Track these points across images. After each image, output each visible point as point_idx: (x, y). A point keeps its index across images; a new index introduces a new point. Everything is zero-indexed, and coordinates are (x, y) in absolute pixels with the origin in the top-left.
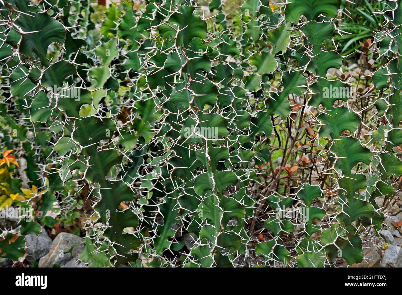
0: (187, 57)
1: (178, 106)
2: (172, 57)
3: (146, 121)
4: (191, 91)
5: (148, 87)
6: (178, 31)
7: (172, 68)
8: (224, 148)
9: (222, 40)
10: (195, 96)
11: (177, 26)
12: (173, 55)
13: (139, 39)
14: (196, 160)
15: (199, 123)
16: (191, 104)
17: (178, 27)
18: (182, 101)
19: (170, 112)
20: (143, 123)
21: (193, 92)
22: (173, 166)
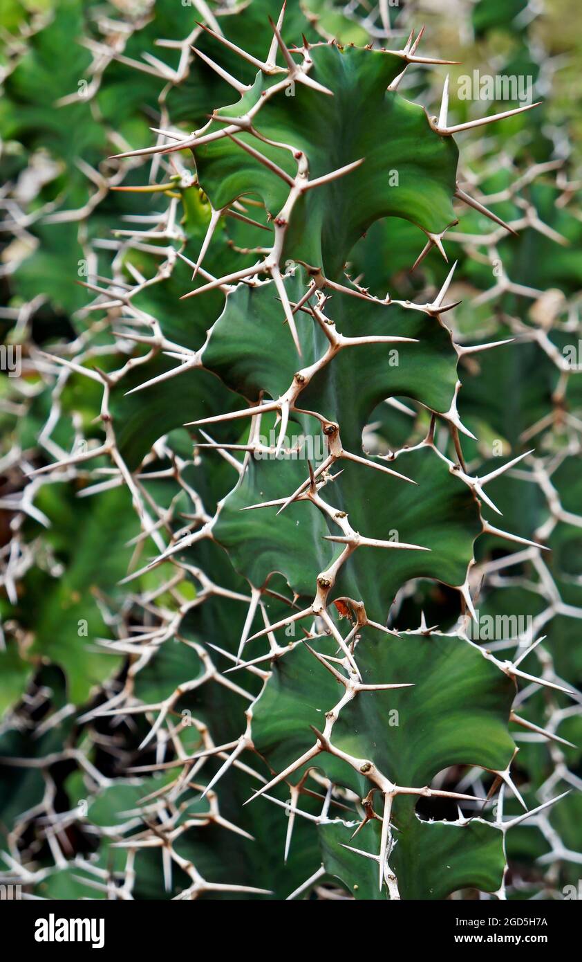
0: (332, 329)
1: (256, 571)
2: (252, 310)
3: (82, 588)
4: (332, 511)
5: (110, 442)
6: (301, 183)
7: (242, 367)
8: (479, 832)
9: (522, 213)
10: (352, 545)
11: (299, 156)
12: (255, 299)
13: (99, 155)
14: (321, 871)
15: (358, 693)
16: (325, 587)
17: (303, 165)
18: (282, 548)
19: (208, 586)
20: (68, 595)
21: (344, 523)
22: (193, 873)
